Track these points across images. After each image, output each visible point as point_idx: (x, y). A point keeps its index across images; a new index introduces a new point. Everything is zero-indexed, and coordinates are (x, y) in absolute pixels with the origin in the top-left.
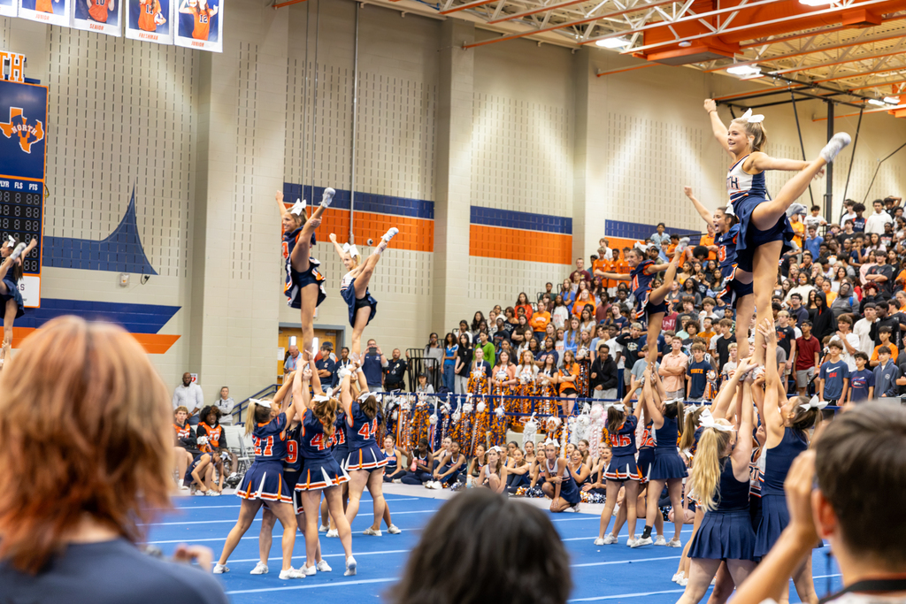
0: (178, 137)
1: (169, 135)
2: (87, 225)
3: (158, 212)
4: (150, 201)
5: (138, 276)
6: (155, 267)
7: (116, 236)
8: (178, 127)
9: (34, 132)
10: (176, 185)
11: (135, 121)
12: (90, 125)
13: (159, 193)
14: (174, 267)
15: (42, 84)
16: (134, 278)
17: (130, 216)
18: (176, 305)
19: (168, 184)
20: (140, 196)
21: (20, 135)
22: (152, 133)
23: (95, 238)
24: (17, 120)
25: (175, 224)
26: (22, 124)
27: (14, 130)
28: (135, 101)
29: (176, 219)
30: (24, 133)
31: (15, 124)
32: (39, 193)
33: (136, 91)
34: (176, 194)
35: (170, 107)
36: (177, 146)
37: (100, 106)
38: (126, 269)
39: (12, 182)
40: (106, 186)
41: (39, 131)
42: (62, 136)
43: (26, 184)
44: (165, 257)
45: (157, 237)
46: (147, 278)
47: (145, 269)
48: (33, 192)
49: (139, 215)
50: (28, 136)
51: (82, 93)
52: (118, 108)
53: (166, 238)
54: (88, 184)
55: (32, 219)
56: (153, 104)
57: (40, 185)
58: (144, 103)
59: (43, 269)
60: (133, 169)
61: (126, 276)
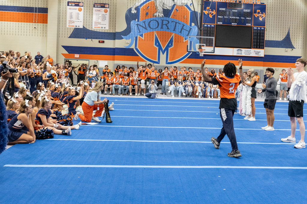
0: (301, 14)
1: (299, 14)
2: (277, 37)
3: (296, 33)
4: (294, 31)
5: (290, 49)
6: (295, 47)
7: (285, 40)
8: (301, 12)
9: (263, 15)
10: (301, 26)
11: (290, 11)
12: (278, 13)
13: (296, 28)
14: (300, 47)
15: (265, 4)
16: (289, 50)
17: (288, 34)
18: (301, 56)
19: (298, 26)
20: (291, 30)
21: (259, 16)
22: (294, 14)
23: (279, 40)
24: (259, 13)
25: (300, 36)
26: (260, 14)
27: (258, 15)
28: (290, 6)
29: (300, 35)
30: (260, 16)
31: (258, 14)
32: (264, 30)
33: (290, 4)
34: (301, 29)
35: (299, 7)
36: (301, 17)
37: (281, 8)
38: (287, 48)
39: (257, 28)
40: (282, 28)
41: (264, 15)
42: (271, 16)
43: (261, 28)
44: (298, 44)
45: (295, 39)
46: (293, 49)
47: (292, 47)
48: (262, 30)
49: (291, 34)
50: (261, 16)
51: (276, 5)
52: (285, 8)
53: (298, 40)
54: (277, 27)
55: (262, 36)
56: (295, 6)
57: (264, 28)
58: (292, 6)
59: (265, 48)
60: (289, 23)
61: (287, 49)
